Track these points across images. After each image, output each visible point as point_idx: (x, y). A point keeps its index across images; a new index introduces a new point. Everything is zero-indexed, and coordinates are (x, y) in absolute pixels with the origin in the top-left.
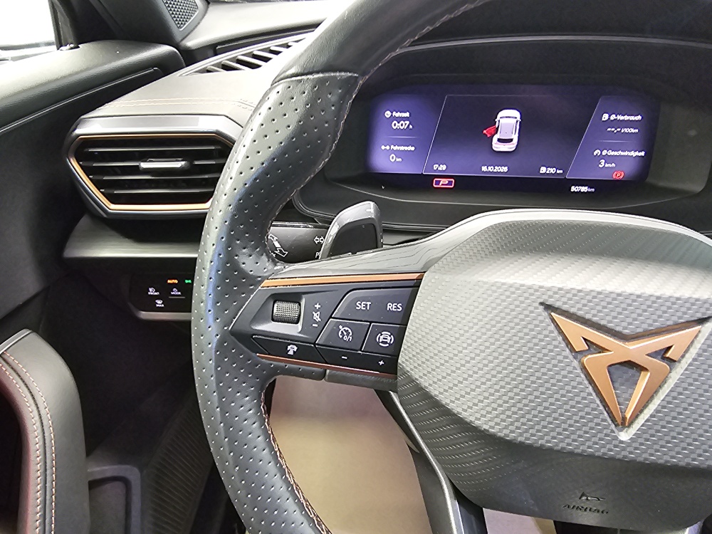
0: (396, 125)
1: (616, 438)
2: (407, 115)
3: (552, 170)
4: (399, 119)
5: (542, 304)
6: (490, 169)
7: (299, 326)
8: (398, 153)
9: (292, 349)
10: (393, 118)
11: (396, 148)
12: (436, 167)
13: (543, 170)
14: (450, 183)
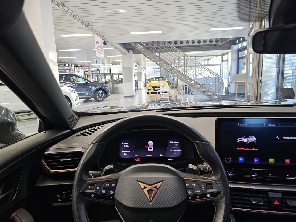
0: (125, 146)
1: (149, 204)
2: (127, 143)
3: (162, 155)
4: (126, 145)
5: (137, 180)
6: (148, 155)
7: (94, 190)
8: (126, 153)
9: (93, 196)
10: (124, 145)
11: (125, 152)
12: (135, 156)
13: (160, 155)
14: (139, 160)
